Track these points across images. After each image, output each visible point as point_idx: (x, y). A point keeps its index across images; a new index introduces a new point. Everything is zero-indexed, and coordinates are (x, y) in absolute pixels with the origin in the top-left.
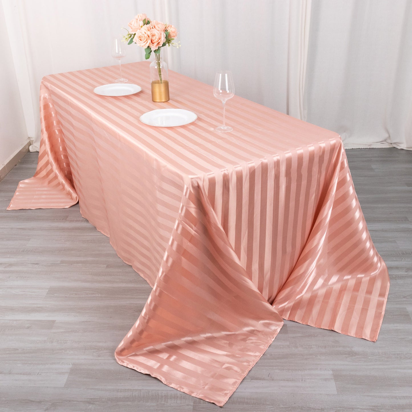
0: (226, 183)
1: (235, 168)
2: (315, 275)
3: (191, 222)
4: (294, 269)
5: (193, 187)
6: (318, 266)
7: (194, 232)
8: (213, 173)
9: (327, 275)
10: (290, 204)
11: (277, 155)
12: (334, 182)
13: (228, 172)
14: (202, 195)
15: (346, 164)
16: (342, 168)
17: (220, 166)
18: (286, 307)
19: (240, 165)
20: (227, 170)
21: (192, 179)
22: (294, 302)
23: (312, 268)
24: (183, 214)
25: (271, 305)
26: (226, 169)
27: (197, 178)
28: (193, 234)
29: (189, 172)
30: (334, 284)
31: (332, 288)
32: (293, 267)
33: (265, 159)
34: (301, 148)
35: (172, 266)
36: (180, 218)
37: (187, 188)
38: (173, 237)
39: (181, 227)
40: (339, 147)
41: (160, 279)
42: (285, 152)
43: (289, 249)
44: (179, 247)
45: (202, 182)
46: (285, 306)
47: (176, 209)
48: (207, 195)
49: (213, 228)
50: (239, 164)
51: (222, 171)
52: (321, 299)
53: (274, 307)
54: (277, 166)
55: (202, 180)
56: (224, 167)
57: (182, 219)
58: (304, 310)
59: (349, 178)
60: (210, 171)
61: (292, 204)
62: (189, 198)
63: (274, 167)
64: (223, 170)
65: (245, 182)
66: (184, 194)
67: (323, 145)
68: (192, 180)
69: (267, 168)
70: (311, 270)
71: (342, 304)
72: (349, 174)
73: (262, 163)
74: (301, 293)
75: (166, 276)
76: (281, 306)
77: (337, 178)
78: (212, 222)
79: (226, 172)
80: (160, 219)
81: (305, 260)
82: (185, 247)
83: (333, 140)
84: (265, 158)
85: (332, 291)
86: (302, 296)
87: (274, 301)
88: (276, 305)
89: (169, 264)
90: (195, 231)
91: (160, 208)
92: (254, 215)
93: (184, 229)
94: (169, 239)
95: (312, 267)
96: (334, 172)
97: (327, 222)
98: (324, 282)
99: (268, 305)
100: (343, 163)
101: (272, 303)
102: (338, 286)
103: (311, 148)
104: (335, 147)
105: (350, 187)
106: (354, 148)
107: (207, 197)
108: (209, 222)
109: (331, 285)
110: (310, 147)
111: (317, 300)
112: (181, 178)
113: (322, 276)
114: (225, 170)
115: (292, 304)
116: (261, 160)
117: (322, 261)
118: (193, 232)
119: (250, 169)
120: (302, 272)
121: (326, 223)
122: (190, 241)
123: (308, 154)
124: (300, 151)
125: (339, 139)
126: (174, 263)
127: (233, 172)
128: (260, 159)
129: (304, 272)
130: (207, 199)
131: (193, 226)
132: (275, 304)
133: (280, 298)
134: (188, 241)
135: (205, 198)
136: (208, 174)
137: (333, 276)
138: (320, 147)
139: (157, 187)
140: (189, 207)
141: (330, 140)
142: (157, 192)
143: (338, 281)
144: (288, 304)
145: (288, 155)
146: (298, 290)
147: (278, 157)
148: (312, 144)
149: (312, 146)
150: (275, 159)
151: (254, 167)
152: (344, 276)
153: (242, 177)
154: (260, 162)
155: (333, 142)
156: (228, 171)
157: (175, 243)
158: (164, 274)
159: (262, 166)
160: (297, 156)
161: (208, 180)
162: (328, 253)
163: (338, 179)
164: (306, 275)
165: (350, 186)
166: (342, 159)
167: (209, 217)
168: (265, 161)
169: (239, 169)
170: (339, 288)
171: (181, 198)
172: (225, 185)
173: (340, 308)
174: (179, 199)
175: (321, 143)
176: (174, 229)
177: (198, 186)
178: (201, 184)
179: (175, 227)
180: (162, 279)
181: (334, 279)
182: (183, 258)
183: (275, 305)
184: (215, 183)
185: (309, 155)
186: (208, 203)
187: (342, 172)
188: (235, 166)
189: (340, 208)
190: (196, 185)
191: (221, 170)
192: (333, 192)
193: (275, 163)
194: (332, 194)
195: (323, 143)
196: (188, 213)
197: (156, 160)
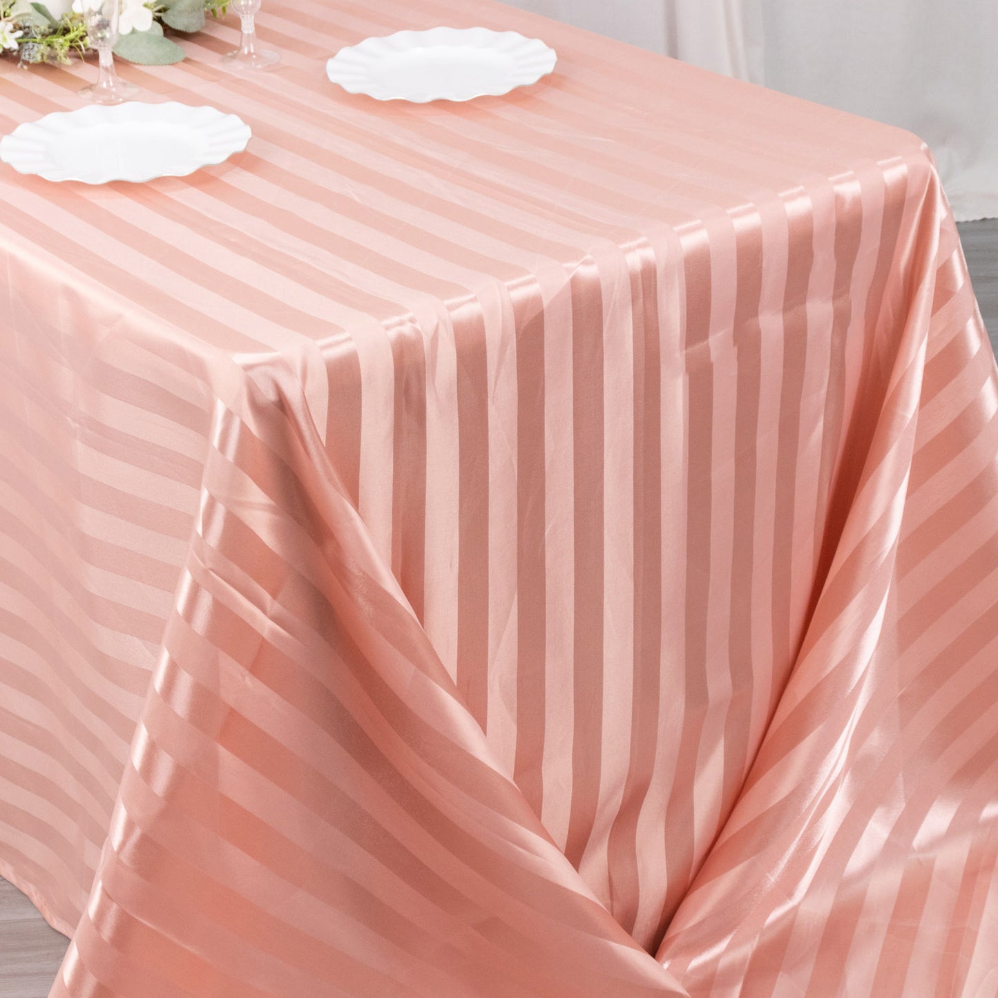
0: (408, 383)
1: (451, 308)
2: (849, 807)
3: (258, 579)
4: (746, 778)
5: (258, 408)
6: (858, 764)
7: (270, 624)
8: (349, 339)
9: (904, 805)
10: (715, 475)
11: (641, 240)
12: (910, 361)
13: (418, 332)
14: (299, 442)
15: (960, 278)
16: (944, 293)
17: (378, 307)
18: (723, 963)
19: (472, 296)
20: (412, 320)
21: (248, 368)
22: (757, 939)
23: (832, 772)
24: (214, 539)
25: (651, 958)
26: (405, 317)
27: (272, 363)
28: (266, 634)
29: (232, 340)
30: (937, 842)
31: (931, 863)
32: (745, 771)
33: (586, 263)
34: (751, 205)
35: (173, 793)
36: (203, 560)
37: (229, 415)
38: (170, 652)
39: (206, 601)
40: (924, 196)
41: (119, 862)
42: (676, 229)
43: (719, 684)
44: (204, 700)
45: (298, 383)
46: (717, 959)
47: (176, 525)
48: (324, 444)
49: (361, 600)
50: (467, 292)
51: (388, 328)
52: (882, 920)
53: (666, 966)
54: (644, 295)
55: (299, 372)
56: (396, 309)
57: (210, 565)
58: (807, 972)
59: (975, 342)
60: (333, 329)
61: (723, 471)
62: (240, 461)
63: (630, 297)
64: (395, 319)
65: (498, 372)
66: (216, 442)
67: (850, 189)
68: (251, 374)
69: (600, 306)
70: (828, 779)
71: (981, 933)
72: (977, 324)
73: (574, 282)
74: (790, 895)
75: (144, 841)
76: (697, 962)
77: (920, 343)
78: (356, 572)
79: (407, 329)
80: (97, 580)
81: (797, 731)
82: (229, 696)
83: (894, 165)
84: (588, 257)
85: (930, 878)
86: (795, 909)
87: (665, 939)
88: (674, 956)
89: (161, 783)
90: (275, 619)
91: (92, 521)
92: (543, 529)
93: (221, 611)
94: (148, 676)
95: (833, 761)
96: (907, 316)
97: (888, 550)
98: (891, 833)
99: (639, 958)
100: (944, 273)
101: (654, 948)
102: (954, 856)
103: (798, 205)
104: (907, 197)
105: (983, 383)
106: (989, 216)
107: (323, 453)
108: (339, 568)
109: (922, 850)
110: (792, 198)
111: (862, 924)
112: (197, 368)
113: (879, 812)
114: (401, 323)
115: (747, 950)
116: (568, 270)
117: (876, 740)
118: (265, 625)
119: (520, 309)
120: (784, 790)
121: (885, 555)
122: (255, 669)
123: (784, 237)
124: (746, 220)
125: (922, 161)
126: (180, 776)
127: (441, 327)
128: (565, 265)
129: (793, 793)
130: (326, 457)
131: (267, 597)
132: (668, 949)
133: (692, 923)
134: (241, 668)
135: (316, 459)
136: (320, 343)
137: (930, 805)
138: (838, 199)
139: (75, 425)
140: (241, 504)
141: (880, 163)
142: (79, 447)
143: (954, 831)
144: (729, 948)
145: (692, 240)
146: (773, 878)
147: (649, 253)
148: (801, 188)
149: (802, 194)
150: (635, 260)
151: (537, 300)
152: (982, 807)
153: (484, 352)
154: (566, 279)
155: (893, 173)
156: (418, 326)
157: (185, 681)
158: (137, 832)
159: (574, 297)
160: (734, 246)
161: (324, 369)
162: (901, 698)
163: (928, 345)
164: (807, 804)
165: (987, 378)
166: (939, 254)
167: (338, 548)
168: (588, 272)
169: (466, 311)
170: (964, 861)
171: (202, 466)
172: (407, 390)
173: (970, 956)
174: (192, 473)
175: (839, 182)
176: (177, 613)
177: (282, 404)
178: (293, 393)
179: (181, 604)
180: (125, 858)
181: (938, 819)
182: (223, 752)
183: (668, 958)
184: (360, 385)
185: (790, 238)
186: (330, 480)
187: (943, 311)
188: (447, 302)
189: (946, 484)
190: (272, 396)
191: (386, 322)
192: (907, 406)
193: (633, 278)
194: (904, 418)
195: (851, 179)
196: (236, 533)
197: (70, 293)
